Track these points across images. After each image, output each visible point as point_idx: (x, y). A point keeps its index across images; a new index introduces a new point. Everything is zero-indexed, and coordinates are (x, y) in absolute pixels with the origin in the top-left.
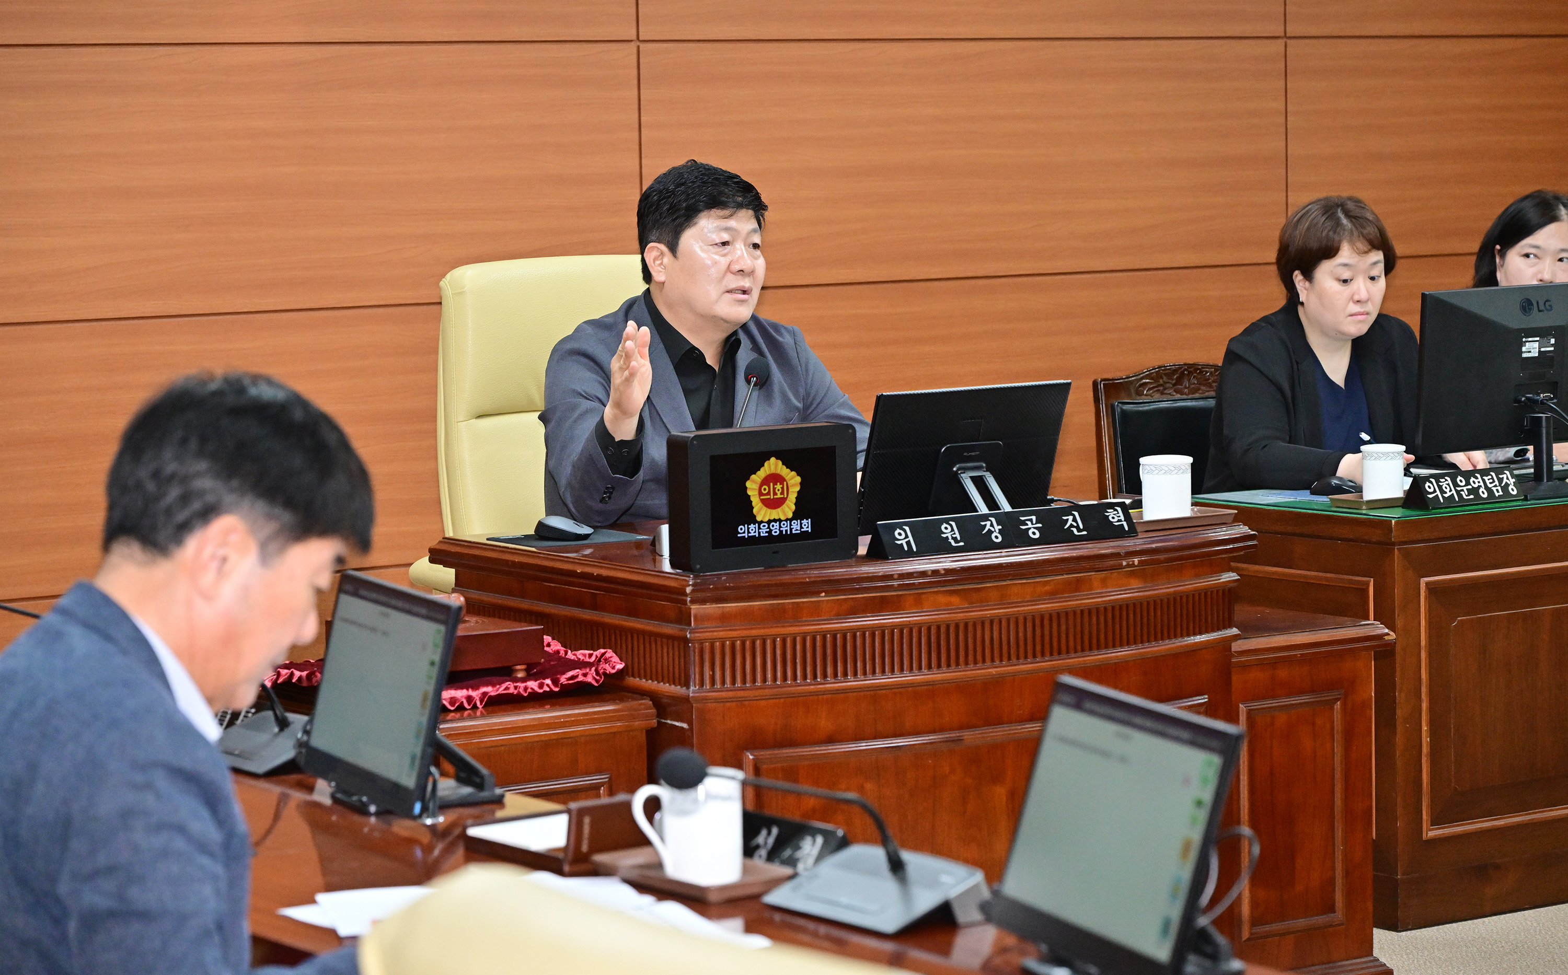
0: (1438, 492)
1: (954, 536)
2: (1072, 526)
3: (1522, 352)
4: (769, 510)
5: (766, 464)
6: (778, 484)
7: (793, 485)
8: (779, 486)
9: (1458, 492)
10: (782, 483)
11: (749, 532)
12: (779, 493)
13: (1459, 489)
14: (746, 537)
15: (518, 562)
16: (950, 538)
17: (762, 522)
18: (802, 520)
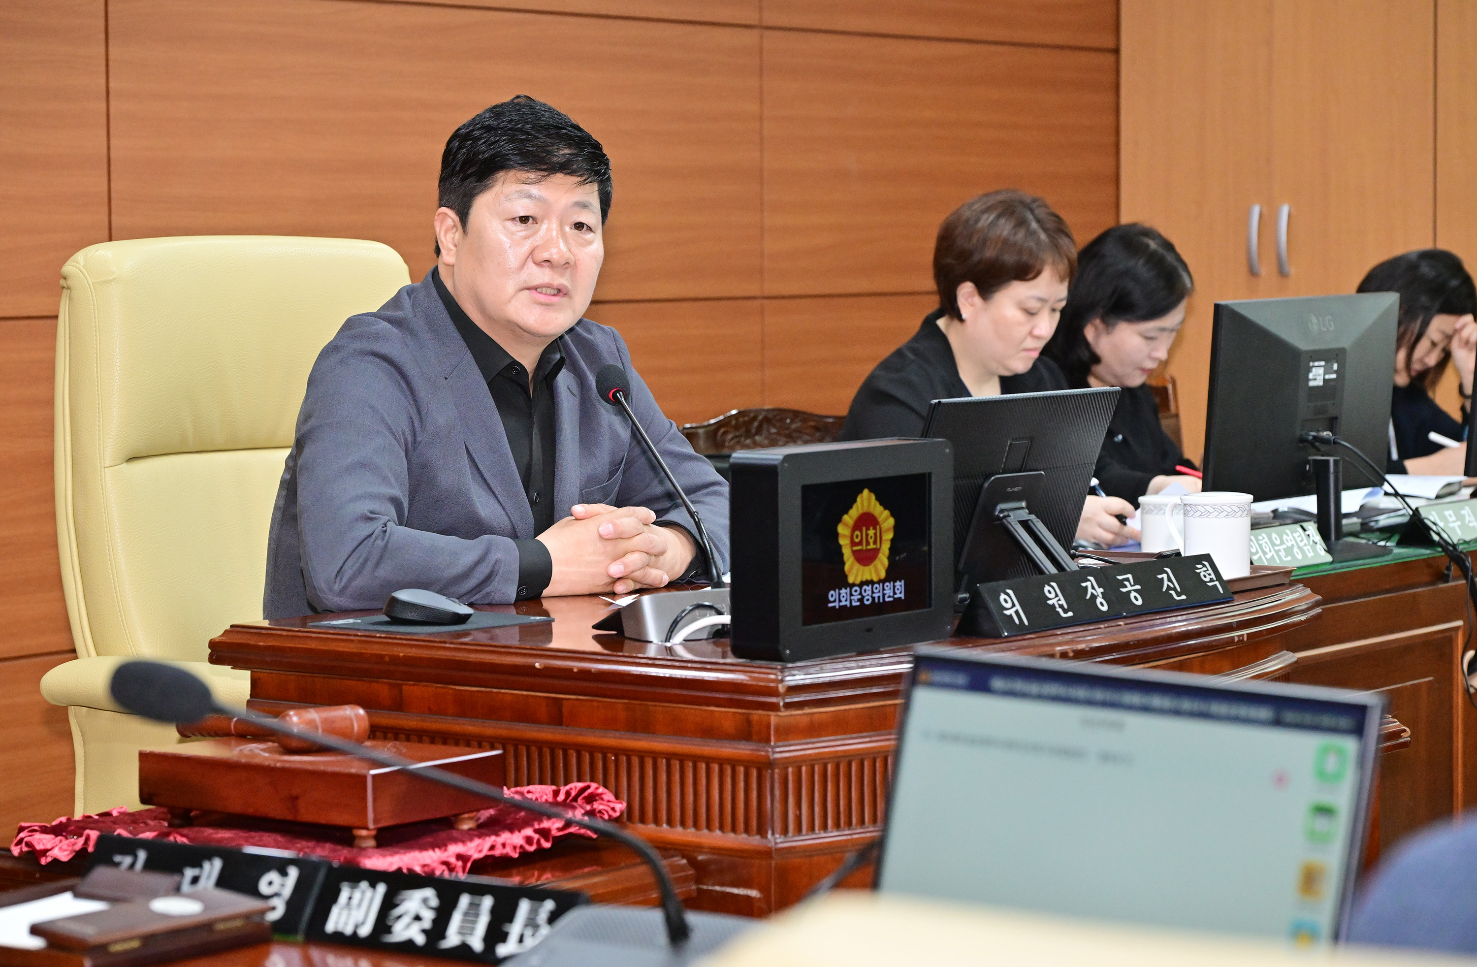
0: (1260, 553)
1: (1060, 603)
2: (1169, 588)
3: (1308, 380)
4: (862, 568)
5: (859, 499)
6: (871, 528)
7: (888, 530)
8: (871, 532)
9: (1277, 552)
10: (875, 528)
11: (840, 601)
12: (871, 541)
13: (1277, 548)
14: (837, 607)
15: (404, 656)
16: (1057, 606)
17: (853, 585)
18: (895, 582)
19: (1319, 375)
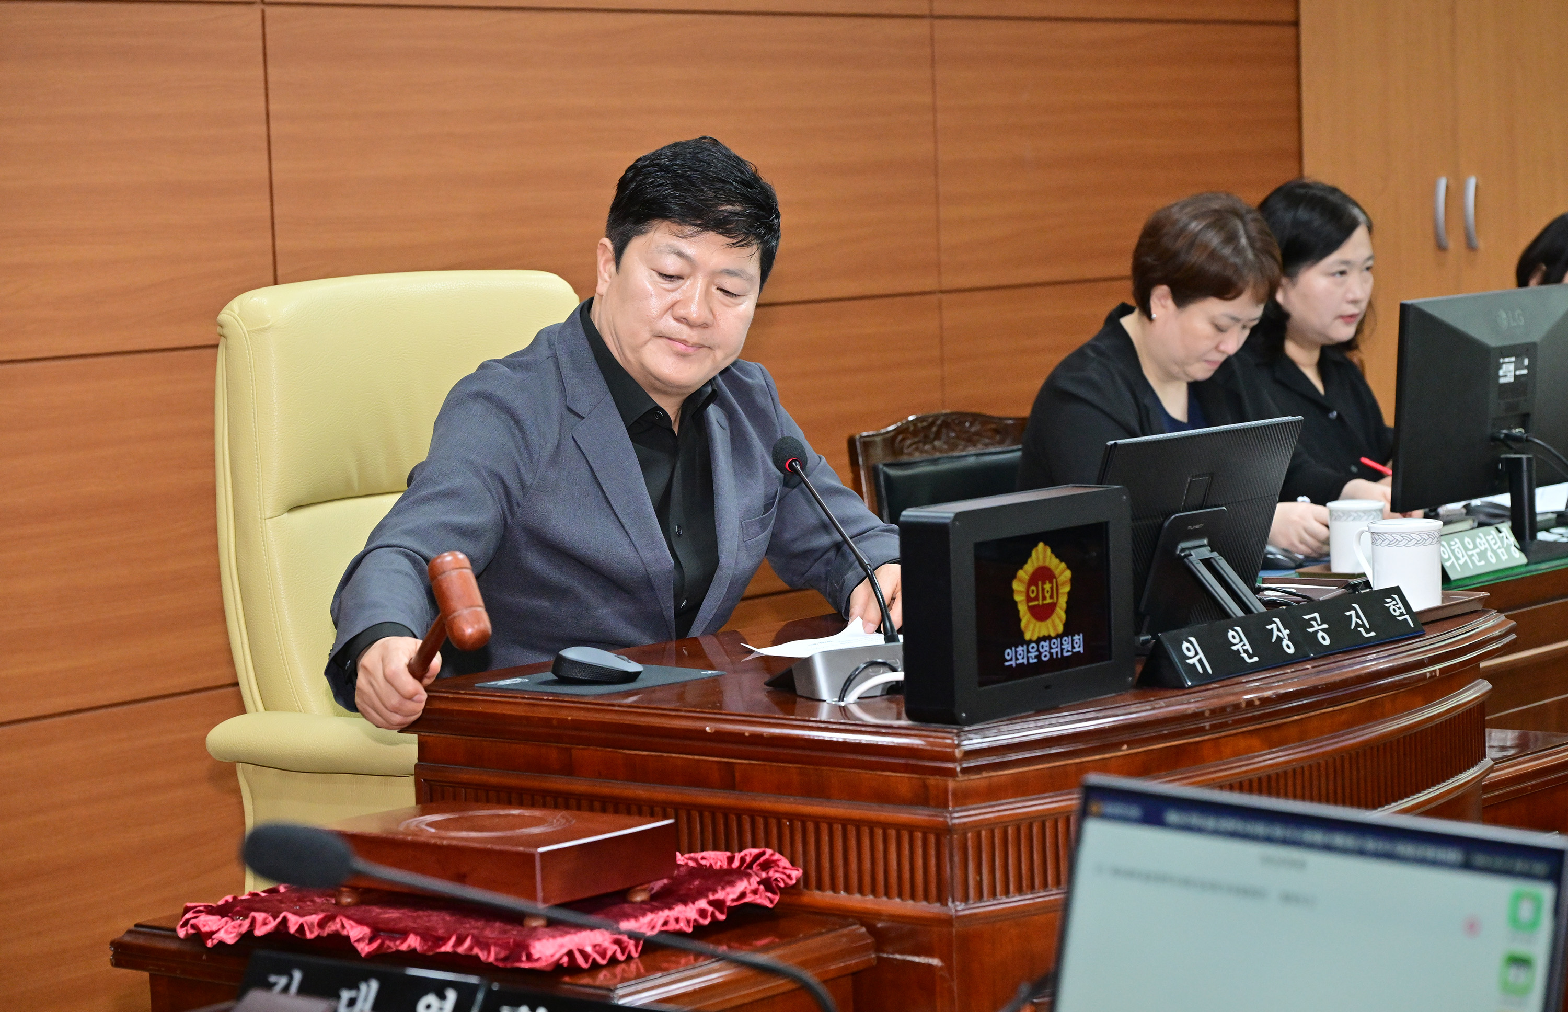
0: (1453, 559)
1: (1245, 648)
2: (1357, 625)
3: (1499, 377)
4: (1038, 623)
5: (1034, 553)
6: (1047, 582)
7: (1064, 584)
8: (1047, 586)
9: (1470, 557)
10: (1051, 582)
11: (1017, 659)
12: (1048, 595)
13: (1470, 553)
14: (1014, 665)
15: (571, 720)
16: (1241, 651)
17: (1030, 641)
18: (1073, 635)
19: (1510, 371)
